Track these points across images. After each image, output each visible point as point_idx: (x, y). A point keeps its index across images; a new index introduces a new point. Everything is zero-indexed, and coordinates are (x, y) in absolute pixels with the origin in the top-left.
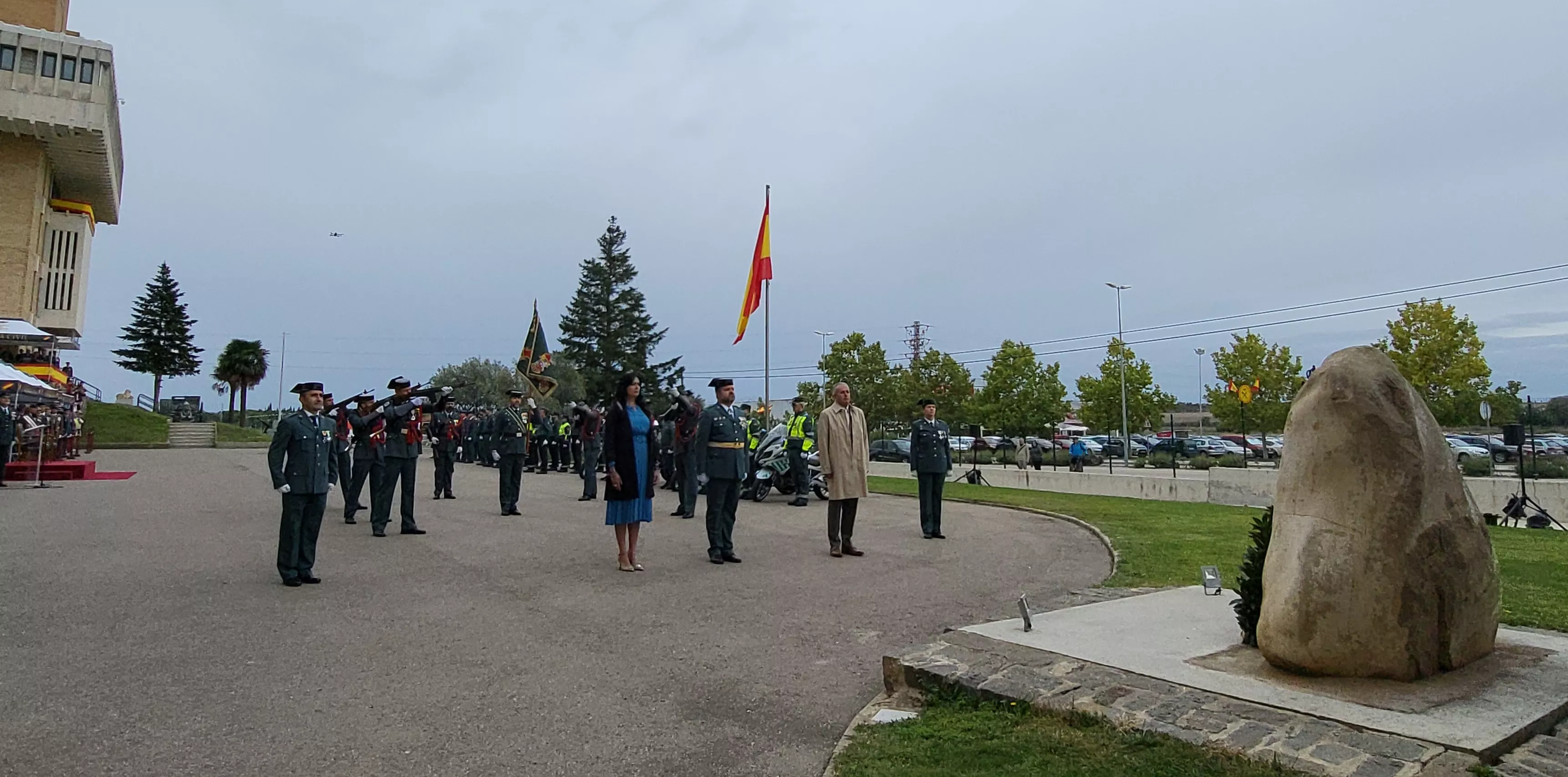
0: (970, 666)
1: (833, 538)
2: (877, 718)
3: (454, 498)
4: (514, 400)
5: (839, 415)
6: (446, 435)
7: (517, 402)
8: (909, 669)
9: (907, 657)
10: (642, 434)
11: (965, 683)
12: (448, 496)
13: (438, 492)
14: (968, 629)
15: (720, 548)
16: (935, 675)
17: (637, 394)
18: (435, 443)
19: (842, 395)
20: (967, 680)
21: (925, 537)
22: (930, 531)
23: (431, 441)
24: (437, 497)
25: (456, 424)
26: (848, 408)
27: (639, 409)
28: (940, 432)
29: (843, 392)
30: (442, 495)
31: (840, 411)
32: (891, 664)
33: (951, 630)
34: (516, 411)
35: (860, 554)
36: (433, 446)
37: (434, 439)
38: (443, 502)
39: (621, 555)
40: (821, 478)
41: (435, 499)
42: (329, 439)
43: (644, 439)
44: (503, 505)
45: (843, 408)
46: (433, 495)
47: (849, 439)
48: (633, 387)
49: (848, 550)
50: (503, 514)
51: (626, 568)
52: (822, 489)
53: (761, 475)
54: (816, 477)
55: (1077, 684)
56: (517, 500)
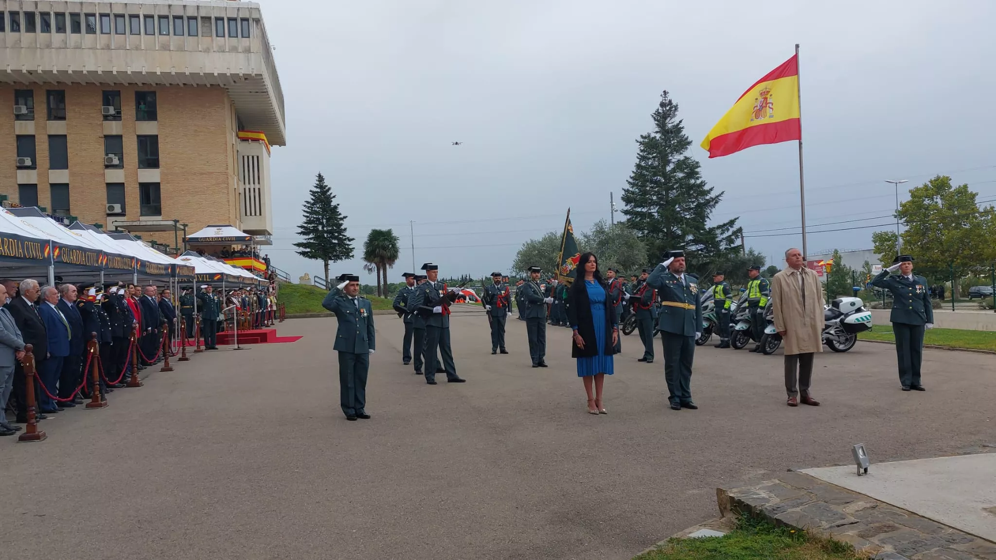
0: (781, 500)
1: (790, 389)
2: (692, 535)
3: (507, 353)
4: (534, 275)
5: (791, 277)
6: (496, 303)
7: (537, 276)
8: (732, 498)
9: (734, 490)
10: (599, 302)
11: (767, 513)
12: (503, 352)
13: (495, 349)
14: (804, 471)
15: (678, 397)
16: (748, 505)
17: (594, 270)
18: (489, 310)
19: (794, 258)
20: (769, 511)
21: (903, 390)
22: (908, 382)
23: (485, 308)
24: (494, 353)
25: (503, 295)
26: (800, 270)
27: (596, 281)
28: (917, 287)
29: (795, 255)
30: (498, 350)
31: (792, 273)
32: (721, 495)
33: (792, 471)
34: (537, 283)
35: (815, 404)
36: (488, 312)
37: (488, 306)
38: (499, 356)
39: (590, 400)
40: (832, 332)
41: (493, 354)
42: (365, 314)
43: (601, 306)
44: (533, 359)
45: (795, 271)
46: (491, 351)
47: (801, 299)
48: (590, 264)
49: (806, 400)
50: (533, 367)
51: (593, 411)
52: (835, 342)
53: (768, 330)
54: (827, 331)
55: (856, 520)
56: (544, 354)
